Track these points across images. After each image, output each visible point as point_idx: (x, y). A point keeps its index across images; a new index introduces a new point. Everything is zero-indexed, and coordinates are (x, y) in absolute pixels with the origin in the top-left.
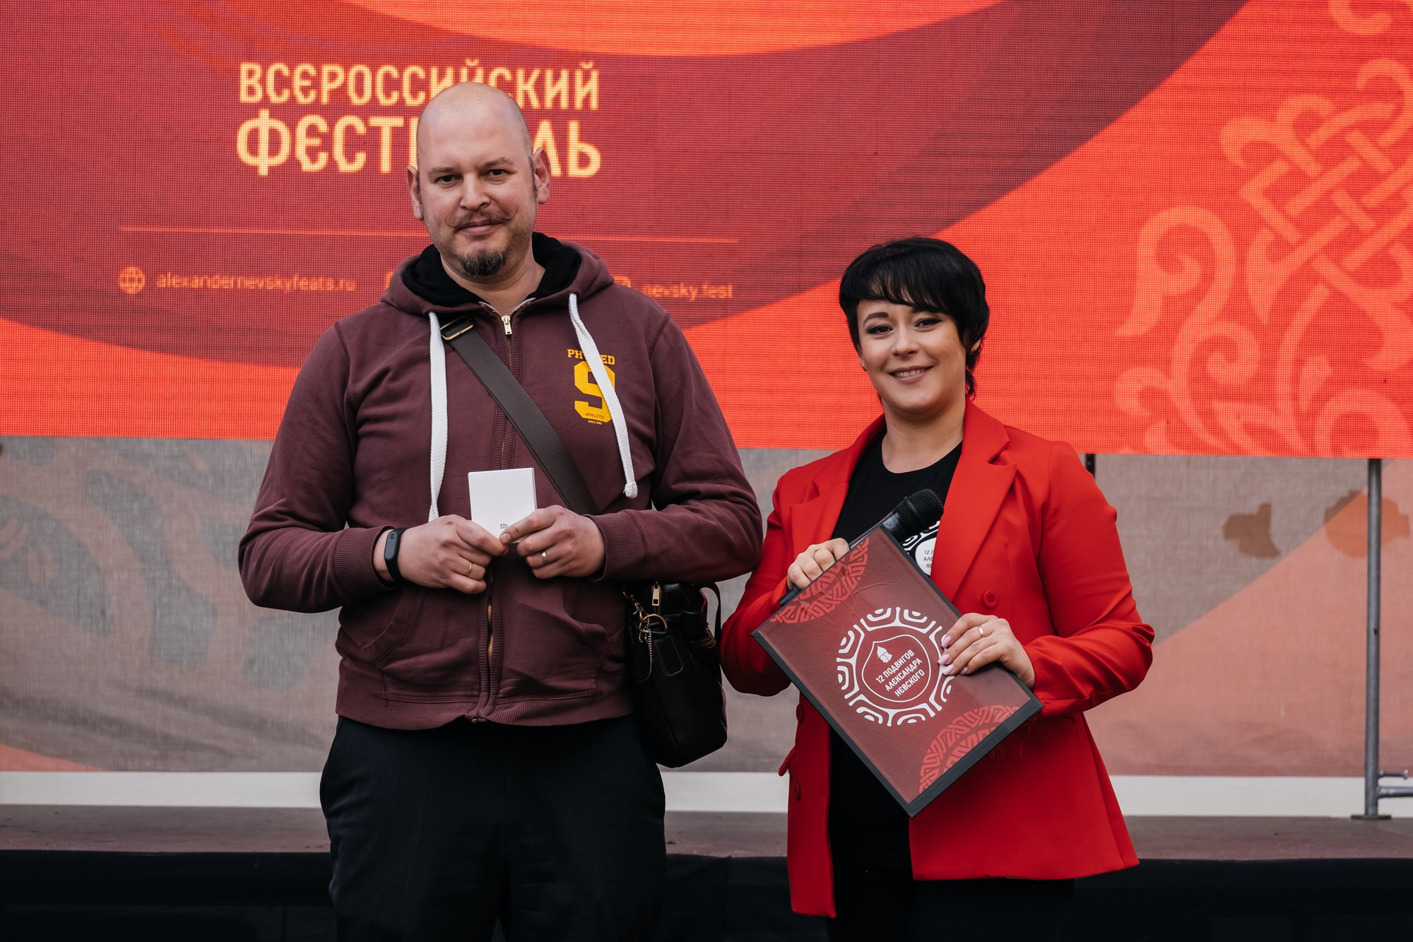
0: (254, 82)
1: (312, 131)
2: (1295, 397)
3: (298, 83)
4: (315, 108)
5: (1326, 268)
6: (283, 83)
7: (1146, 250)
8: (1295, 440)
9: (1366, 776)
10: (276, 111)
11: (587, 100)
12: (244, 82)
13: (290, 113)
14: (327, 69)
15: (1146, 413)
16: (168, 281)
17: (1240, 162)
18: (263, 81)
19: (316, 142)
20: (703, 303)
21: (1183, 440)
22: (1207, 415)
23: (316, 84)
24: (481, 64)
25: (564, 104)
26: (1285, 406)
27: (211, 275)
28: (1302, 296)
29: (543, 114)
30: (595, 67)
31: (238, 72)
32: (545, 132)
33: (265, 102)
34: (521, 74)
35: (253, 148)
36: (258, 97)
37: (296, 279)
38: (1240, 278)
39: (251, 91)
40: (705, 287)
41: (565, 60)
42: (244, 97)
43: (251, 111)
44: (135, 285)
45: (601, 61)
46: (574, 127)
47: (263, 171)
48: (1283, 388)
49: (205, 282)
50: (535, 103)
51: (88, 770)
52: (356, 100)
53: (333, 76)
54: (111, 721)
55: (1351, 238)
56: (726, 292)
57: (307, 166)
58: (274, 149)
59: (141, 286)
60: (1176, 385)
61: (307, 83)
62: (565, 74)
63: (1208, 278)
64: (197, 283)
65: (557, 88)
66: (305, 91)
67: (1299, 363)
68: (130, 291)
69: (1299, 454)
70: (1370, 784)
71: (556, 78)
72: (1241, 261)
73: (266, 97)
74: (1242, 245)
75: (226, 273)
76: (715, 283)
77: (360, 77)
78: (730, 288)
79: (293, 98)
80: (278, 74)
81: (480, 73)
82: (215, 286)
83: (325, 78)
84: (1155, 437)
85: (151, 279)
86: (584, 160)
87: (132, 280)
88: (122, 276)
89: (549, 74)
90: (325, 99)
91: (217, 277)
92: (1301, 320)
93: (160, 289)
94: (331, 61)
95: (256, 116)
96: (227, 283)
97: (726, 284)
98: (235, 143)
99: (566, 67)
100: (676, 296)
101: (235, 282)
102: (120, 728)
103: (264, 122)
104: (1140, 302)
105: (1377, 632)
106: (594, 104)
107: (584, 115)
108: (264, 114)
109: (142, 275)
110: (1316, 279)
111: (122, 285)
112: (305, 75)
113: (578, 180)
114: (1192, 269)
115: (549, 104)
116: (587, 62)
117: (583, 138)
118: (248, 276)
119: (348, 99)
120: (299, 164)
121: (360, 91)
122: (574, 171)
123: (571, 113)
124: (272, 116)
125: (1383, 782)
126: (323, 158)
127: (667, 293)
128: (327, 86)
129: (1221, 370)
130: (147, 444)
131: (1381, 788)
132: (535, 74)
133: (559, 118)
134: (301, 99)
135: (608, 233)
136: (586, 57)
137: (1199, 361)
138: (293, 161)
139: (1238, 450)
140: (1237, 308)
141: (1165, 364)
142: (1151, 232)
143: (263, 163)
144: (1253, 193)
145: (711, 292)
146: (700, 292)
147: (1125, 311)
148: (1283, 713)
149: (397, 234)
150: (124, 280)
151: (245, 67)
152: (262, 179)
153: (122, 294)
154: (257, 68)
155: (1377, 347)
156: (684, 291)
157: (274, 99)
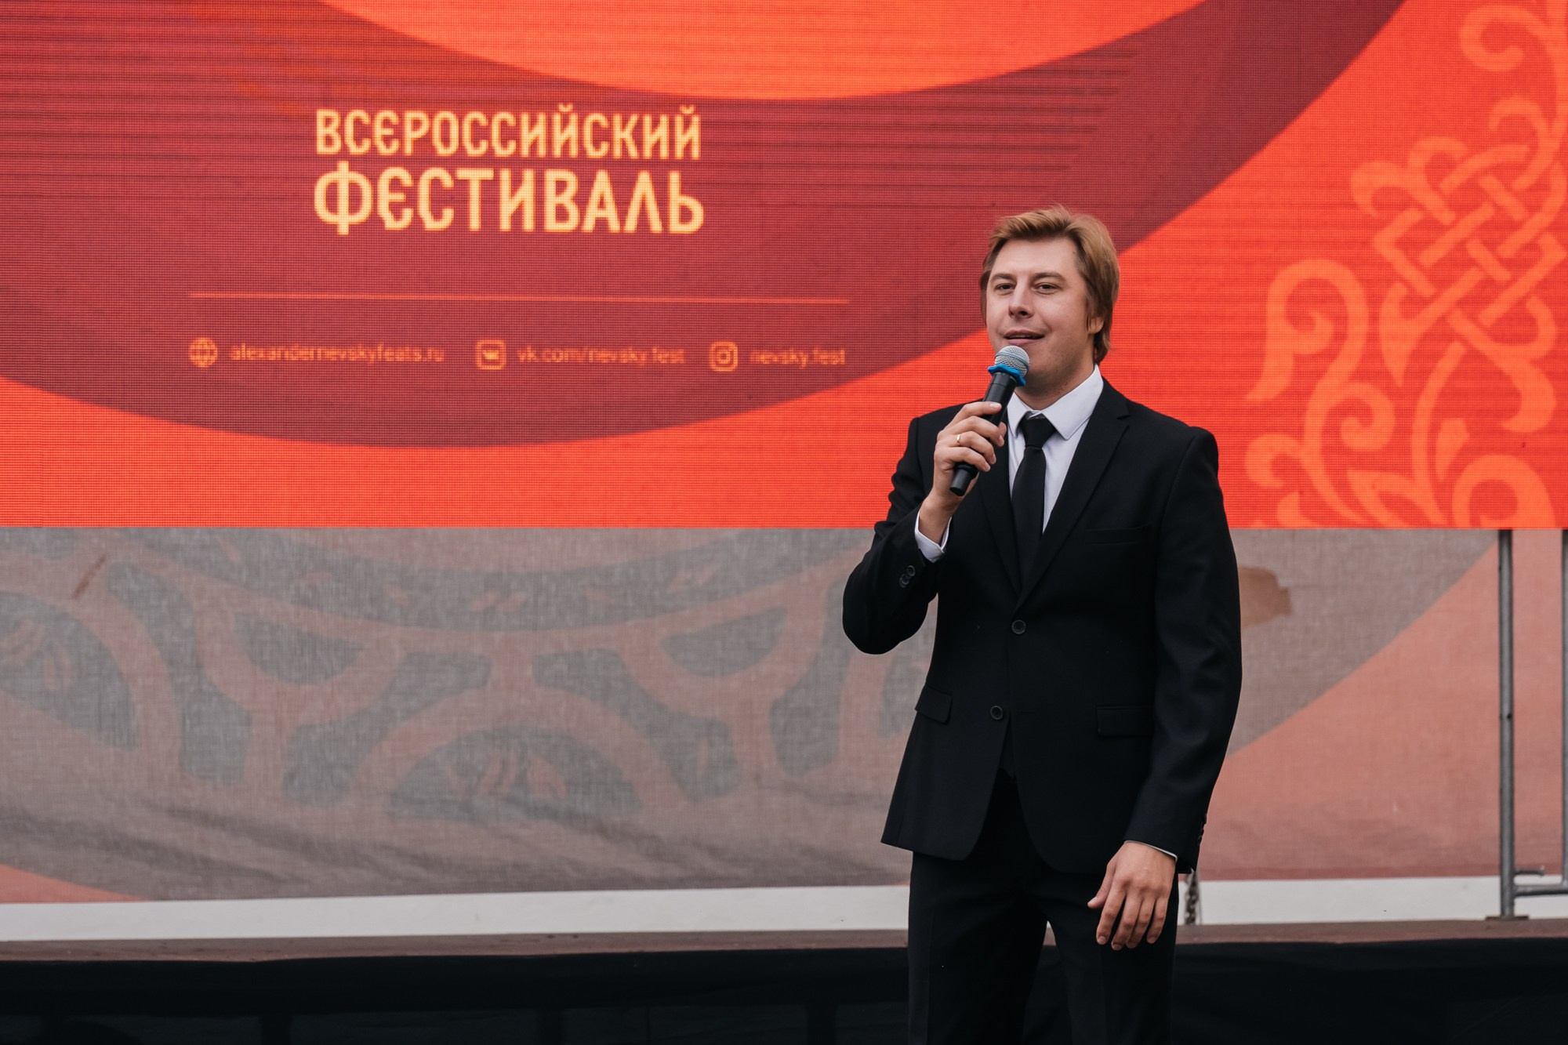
0: (332, 130)
1: (395, 185)
2: (1432, 466)
3: (380, 131)
4: (398, 160)
5: (1462, 325)
6: (363, 132)
7: (1275, 308)
8: (1433, 513)
9: (1501, 874)
10: (356, 163)
11: (688, 148)
12: (321, 131)
13: (370, 165)
14: (410, 116)
15: (1278, 484)
16: (243, 353)
17: (1373, 212)
18: (341, 130)
19: (400, 197)
20: (816, 369)
21: (1317, 512)
22: (1343, 487)
23: (399, 134)
24: (575, 110)
25: (664, 153)
26: (1422, 476)
27: (288, 346)
28: (1437, 356)
29: (641, 164)
30: (696, 112)
31: (314, 120)
32: (644, 184)
33: (344, 154)
34: (617, 119)
35: (332, 206)
36: (336, 147)
37: (380, 349)
38: (1373, 338)
39: (329, 141)
40: (816, 352)
41: (664, 105)
42: (321, 148)
43: (329, 163)
44: (206, 358)
45: (702, 105)
46: (674, 178)
47: (344, 230)
48: (1419, 458)
49: (283, 354)
50: (633, 152)
51: (125, 900)
52: (442, 151)
53: (417, 124)
54: (147, 845)
55: (1487, 291)
56: (838, 358)
57: (390, 223)
58: (355, 204)
59: (213, 358)
60: (1309, 453)
61: (389, 132)
62: (664, 119)
63: (1340, 337)
64: (274, 355)
65: (656, 135)
66: (387, 140)
67: (1434, 430)
68: (202, 365)
69: (1437, 526)
70: (1507, 882)
71: (655, 124)
72: (1374, 318)
73: (345, 147)
74: (1374, 301)
75: (305, 342)
76: (828, 347)
77: (445, 124)
78: (842, 352)
79: (374, 148)
80: (358, 122)
81: (574, 118)
82: (294, 358)
83: (408, 126)
84: (1289, 510)
85: (224, 351)
86: (686, 215)
87: (203, 352)
88: (193, 347)
89: (648, 120)
90: (409, 149)
91: (295, 348)
92: (1435, 384)
93: (235, 362)
94: (414, 107)
95: (335, 169)
96: (306, 354)
97: (838, 349)
98: (312, 199)
99: (665, 112)
100: (786, 362)
101: (316, 354)
102: (156, 853)
103: (343, 175)
104: (1270, 364)
105: (1510, 717)
106: (696, 153)
107: (685, 165)
108: (344, 166)
109: (213, 347)
110: (1451, 337)
111: (193, 358)
112: (386, 123)
113: (681, 237)
114: (1324, 327)
115: (648, 153)
116: (688, 107)
117: (684, 191)
118: (329, 346)
119: (433, 149)
120: (381, 222)
121: (446, 141)
122: (676, 227)
123: (672, 163)
124: (351, 169)
125: (1520, 880)
126: (408, 214)
127: (775, 359)
128: (410, 135)
129: (1357, 437)
130: (175, 534)
131: (1518, 886)
132: (634, 119)
133: (658, 168)
134: (383, 150)
135: (712, 295)
136: (687, 101)
137: (1331, 430)
138: (375, 218)
139: (1374, 524)
140: (1370, 369)
141: (1298, 433)
142: (1280, 288)
143: (344, 221)
144: (1385, 243)
145: (823, 357)
146: (811, 358)
147: (1256, 374)
148: (1395, 809)
149: (488, 298)
150: (195, 352)
151: (321, 114)
152: (342, 238)
153: (193, 367)
154: (334, 115)
155: (1513, 411)
156: (793, 357)
157: (354, 149)
